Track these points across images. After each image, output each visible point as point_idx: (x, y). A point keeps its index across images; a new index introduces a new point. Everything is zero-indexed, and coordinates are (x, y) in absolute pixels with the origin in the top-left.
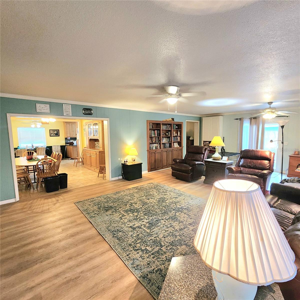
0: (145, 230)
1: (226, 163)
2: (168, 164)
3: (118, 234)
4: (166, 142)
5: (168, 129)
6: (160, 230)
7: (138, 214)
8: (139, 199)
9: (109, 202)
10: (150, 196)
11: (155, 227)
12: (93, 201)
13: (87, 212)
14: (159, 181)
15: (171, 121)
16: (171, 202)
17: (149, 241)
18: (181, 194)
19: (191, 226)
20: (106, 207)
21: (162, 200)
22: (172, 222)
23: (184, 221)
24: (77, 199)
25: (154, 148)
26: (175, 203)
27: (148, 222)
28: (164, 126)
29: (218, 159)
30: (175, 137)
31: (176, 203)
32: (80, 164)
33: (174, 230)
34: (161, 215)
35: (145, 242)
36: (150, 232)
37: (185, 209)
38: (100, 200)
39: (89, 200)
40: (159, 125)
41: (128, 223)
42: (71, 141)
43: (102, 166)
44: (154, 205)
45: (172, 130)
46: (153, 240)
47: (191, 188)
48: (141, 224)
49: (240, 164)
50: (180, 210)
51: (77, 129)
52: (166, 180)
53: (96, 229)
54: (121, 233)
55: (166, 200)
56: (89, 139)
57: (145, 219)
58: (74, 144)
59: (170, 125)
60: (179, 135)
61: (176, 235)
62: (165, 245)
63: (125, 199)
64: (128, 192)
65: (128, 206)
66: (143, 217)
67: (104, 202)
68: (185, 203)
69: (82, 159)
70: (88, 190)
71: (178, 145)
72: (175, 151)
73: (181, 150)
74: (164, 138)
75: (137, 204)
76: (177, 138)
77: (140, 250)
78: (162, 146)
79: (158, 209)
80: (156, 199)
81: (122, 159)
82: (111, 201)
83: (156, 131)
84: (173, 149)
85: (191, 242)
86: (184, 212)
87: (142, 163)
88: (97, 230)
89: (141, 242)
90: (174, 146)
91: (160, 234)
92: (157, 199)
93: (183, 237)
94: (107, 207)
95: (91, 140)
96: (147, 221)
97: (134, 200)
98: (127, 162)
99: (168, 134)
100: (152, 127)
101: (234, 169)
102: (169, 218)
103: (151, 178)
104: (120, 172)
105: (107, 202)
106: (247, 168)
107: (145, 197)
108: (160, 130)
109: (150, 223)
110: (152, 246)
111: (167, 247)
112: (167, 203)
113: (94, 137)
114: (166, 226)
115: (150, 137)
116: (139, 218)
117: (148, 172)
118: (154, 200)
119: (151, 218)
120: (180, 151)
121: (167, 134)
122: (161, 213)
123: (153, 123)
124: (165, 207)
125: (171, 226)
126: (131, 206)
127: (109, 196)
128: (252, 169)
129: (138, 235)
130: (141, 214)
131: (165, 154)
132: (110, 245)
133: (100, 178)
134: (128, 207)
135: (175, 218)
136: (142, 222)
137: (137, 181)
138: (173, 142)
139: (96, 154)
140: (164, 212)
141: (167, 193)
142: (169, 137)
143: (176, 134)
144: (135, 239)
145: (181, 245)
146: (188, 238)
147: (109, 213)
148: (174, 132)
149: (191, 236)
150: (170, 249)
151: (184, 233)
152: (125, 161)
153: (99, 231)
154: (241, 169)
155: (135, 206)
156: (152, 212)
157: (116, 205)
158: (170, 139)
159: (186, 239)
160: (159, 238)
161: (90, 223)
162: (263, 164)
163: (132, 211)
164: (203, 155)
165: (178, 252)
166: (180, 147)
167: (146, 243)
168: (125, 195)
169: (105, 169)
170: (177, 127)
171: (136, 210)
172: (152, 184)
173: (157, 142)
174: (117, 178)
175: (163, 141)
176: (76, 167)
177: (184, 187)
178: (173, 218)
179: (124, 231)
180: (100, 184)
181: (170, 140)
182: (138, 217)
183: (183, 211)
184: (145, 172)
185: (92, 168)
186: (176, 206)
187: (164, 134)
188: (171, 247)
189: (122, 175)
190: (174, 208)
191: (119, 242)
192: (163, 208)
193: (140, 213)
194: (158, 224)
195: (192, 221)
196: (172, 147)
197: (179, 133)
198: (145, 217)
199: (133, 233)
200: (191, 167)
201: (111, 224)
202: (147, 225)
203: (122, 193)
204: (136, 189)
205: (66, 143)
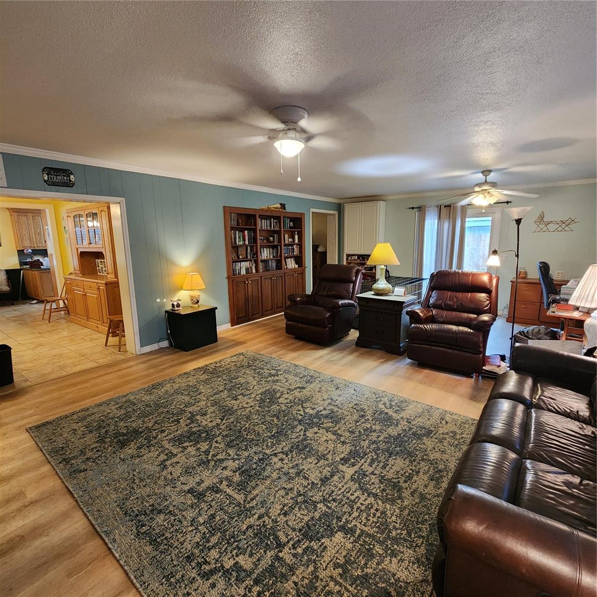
0: (230, 496)
1: (404, 302)
2: (275, 307)
3: (154, 524)
4: (269, 258)
5: (274, 228)
6: (273, 491)
7: (211, 446)
8: (212, 399)
9: (130, 417)
10: (239, 388)
11: (258, 482)
12: (84, 418)
13: (64, 457)
14: (257, 346)
15: (279, 211)
16: (290, 400)
17: (245, 533)
18: (312, 376)
19: (347, 465)
20: (123, 433)
21: (270, 397)
22: (300, 461)
23: (328, 454)
24: (37, 416)
25: (243, 272)
26: (300, 402)
27: (239, 469)
28: (263, 220)
29: (387, 292)
30: (289, 245)
31: (302, 402)
32: (61, 314)
33: (308, 484)
34: (269, 440)
35: (232, 540)
36: (245, 501)
37: (326, 417)
38: (105, 413)
39: (75, 417)
40: (252, 218)
41: (181, 478)
42: (36, 258)
43: (116, 318)
44: (251, 412)
45: (281, 230)
46: (255, 528)
47: (331, 359)
48: (220, 476)
49: (431, 302)
50: (315, 421)
51: (47, 227)
52: (274, 344)
53: (86, 515)
54: (162, 517)
55: (280, 397)
56: (79, 252)
57: (230, 458)
58: (42, 265)
59: (278, 218)
60: (297, 241)
61: (315, 500)
62: (288, 542)
63: (175, 402)
64: (182, 383)
65: (183, 425)
66: (224, 454)
67: (117, 417)
68: (324, 400)
69: (66, 301)
70: (75, 385)
71: (296, 264)
72: (289, 277)
73: (303, 274)
74: (265, 249)
75: (208, 416)
76: (293, 248)
77: (221, 574)
78: (261, 266)
79: (262, 423)
80: (253, 396)
81: (165, 300)
82: (136, 414)
83: (246, 232)
84: (285, 273)
85: (354, 518)
86: (325, 425)
87: (216, 308)
88: (88, 518)
89: (222, 539)
90: (286, 266)
91: (273, 502)
92: (257, 395)
93: (333, 505)
94: (125, 431)
95: (83, 255)
96: (236, 464)
97: (199, 404)
98: (178, 305)
99: (274, 239)
100: (236, 223)
101: (421, 314)
102: (292, 447)
103: (240, 340)
104: (164, 329)
105: (127, 416)
106: (446, 310)
107: (226, 392)
108: (255, 230)
109: (243, 472)
110: (254, 551)
111: (294, 548)
112: (281, 403)
113: (90, 246)
114: (284, 474)
115: (232, 247)
116: (215, 459)
117: (232, 326)
118: (250, 398)
119: (246, 454)
120: (299, 276)
121: (271, 239)
122: (269, 434)
123: (237, 214)
124: (278, 418)
125: (298, 474)
126: (192, 422)
127: (132, 398)
128: (454, 313)
129: (213, 516)
130: (217, 445)
131: (267, 285)
132: (125, 571)
133: (111, 350)
134: (183, 427)
135: (306, 447)
136: (222, 470)
137: (205, 351)
138: (286, 258)
139: (99, 289)
140: (277, 432)
141: (280, 377)
142: (276, 247)
143: (290, 240)
144: (203, 532)
145: (332, 534)
146: (346, 506)
147: (130, 452)
148: (286, 236)
149: (353, 498)
150: (305, 551)
151: (333, 492)
152: (173, 305)
153: (94, 522)
154: (434, 312)
155: (201, 422)
156: (247, 435)
157: (150, 425)
158: (278, 250)
159: (341, 510)
160: (270, 518)
161: (68, 496)
162: (478, 300)
163: (194, 437)
164: (352, 285)
165: (327, 559)
166: (298, 267)
167: (236, 544)
168: (177, 392)
169: (123, 326)
170: (291, 223)
171: (204, 435)
172: (241, 357)
173: (249, 257)
174: (155, 347)
175: (263, 254)
176: (49, 322)
177: (317, 359)
178: (300, 446)
179: (171, 508)
180: (109, 366)
181: (279, 254)
182: (211, 453)
183: (322, 424)
184: (224, 328)
185: (92, 323)
186: (304, 411)
187: (264, 240)
188: (306, 544)
189: (169, 339)
190: (300, 417)
191: (155, 553)
192: (273, 420)
193: (216, 442)
194: (264, 469)
195: (348, 450)
196: (283, 268)
197: (296, 237)
198: (228, 451)
199: (197, 511)
200: (328, 311)
201: (133, 488)
202: (235, 479)
203: (168, 387)
204: (204, 373)
205: (22, 264)
